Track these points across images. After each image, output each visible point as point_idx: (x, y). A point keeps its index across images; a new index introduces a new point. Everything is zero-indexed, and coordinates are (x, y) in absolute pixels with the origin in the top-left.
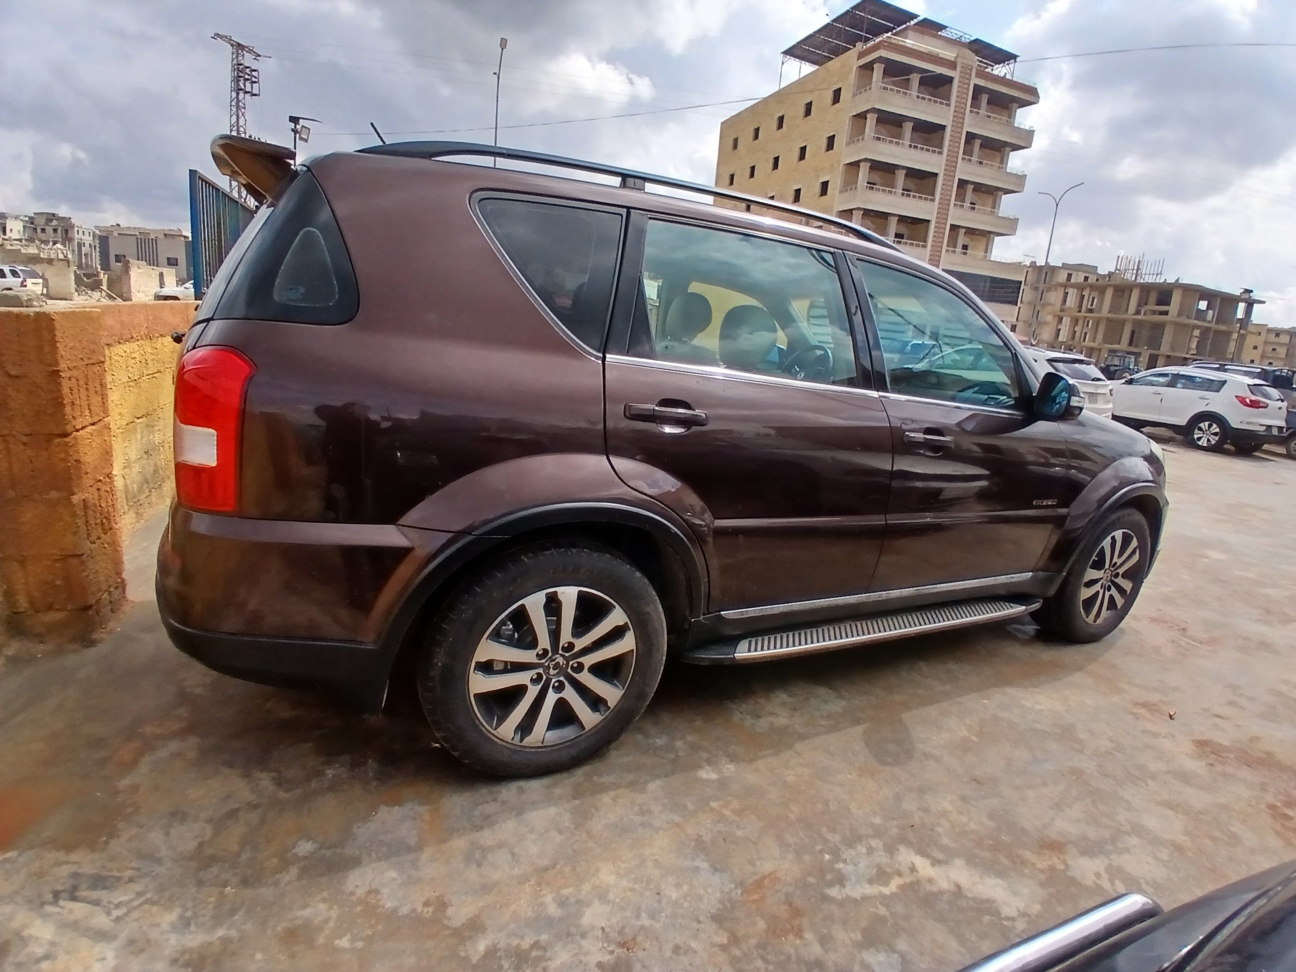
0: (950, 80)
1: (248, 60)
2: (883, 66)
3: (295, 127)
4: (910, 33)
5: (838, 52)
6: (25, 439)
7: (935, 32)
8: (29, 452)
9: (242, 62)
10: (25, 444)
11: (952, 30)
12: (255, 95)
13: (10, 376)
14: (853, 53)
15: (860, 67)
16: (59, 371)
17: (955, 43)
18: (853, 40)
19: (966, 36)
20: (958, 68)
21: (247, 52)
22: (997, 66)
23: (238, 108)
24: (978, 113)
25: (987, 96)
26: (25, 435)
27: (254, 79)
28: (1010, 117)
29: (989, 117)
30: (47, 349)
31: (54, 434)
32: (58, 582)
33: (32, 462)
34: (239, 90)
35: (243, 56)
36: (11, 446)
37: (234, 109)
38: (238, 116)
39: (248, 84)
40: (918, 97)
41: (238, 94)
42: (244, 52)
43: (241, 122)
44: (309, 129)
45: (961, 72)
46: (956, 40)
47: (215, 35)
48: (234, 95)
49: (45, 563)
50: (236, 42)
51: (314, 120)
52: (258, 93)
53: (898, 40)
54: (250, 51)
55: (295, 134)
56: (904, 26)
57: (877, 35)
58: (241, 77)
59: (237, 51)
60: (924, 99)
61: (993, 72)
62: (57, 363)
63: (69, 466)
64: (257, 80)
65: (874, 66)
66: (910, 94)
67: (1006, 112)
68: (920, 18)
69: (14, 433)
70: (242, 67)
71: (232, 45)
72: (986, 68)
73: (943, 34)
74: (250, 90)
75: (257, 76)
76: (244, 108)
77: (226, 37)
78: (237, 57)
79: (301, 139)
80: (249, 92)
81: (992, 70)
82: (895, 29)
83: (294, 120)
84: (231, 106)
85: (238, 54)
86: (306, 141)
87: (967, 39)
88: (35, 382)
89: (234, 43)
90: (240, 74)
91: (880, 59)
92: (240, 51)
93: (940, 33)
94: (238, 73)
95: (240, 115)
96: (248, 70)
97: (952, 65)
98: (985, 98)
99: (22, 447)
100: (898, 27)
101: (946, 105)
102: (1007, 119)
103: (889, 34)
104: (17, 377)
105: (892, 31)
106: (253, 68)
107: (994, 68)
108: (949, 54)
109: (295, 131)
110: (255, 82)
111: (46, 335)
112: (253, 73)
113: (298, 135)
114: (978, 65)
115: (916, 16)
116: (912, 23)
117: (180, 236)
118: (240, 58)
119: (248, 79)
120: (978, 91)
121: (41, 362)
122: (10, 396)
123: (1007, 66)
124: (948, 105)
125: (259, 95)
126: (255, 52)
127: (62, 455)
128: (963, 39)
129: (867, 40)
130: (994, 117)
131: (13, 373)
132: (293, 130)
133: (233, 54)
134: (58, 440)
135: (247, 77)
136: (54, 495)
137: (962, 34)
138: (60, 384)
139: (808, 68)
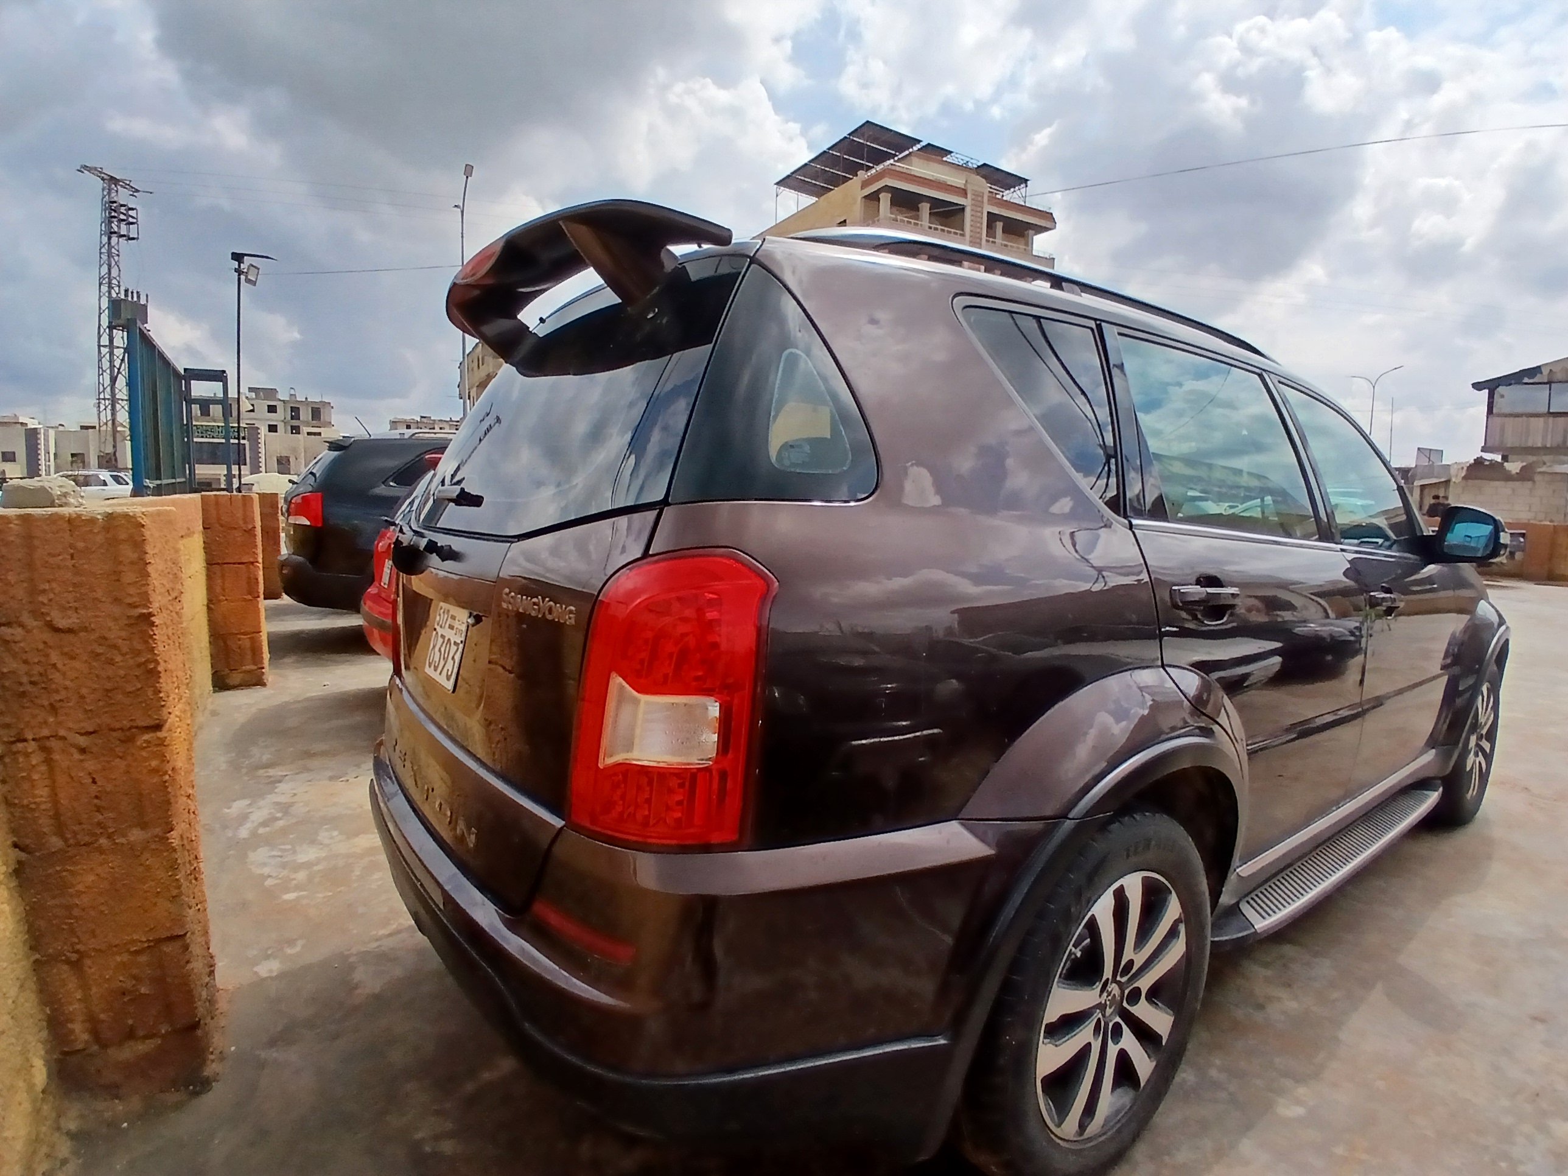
0: (962, 209)
1: (122, 196)
2: (890, 195)
3: (239, 266)
4: (914, 159)
5: (837, 181)
6: (82, 741)
7: (939, 158)
8: (91, 765)
9: (115, 199)
10: (83, 751)
11: (957, 156)
12: (133, 239)
13: (57, 630)
14: (855, 183)
15: (865, 197)
16: (151, 615)
17: (963, 168)
18: (854, 169)
19: (972, 161)
20: (969, 195)
21: (122, 186)
22: (1008, 192)
23: (110, 255)
24: (994, 242)
25: (1001, 224)
26: (82, 734)
27: (131, 220)
28: (1027, 244)
29: (1006, 246)
30: (129, 577)
31: (137, 727)
32: (143, 990)
33: (94, 782)
34: (112, 233)
35: (117, 191)
36: (56, 757)
37: (105, 257)
38: (110, 266)
39: (123, 226)
40: (930, 228)
41: (109, 239)
42: (119, 187)
43: (115, 272)
44: (258, 269)
45: (973, 199)
46: (962, 166)
47: (82, 167)
48: (105, 239)
49: (118, 959)
50: (109, 176)
51: (267, 257)
52: (136, 236)
53: (902, 166)
54: (127, 186)
55: (239, 275)
56: (907, 152)
57: (878, 162)
58: (115, 217)
59: (110, 186)
60: (936, 229)
61: (1005, 198)
62: (146, 600)
63: (166, 782)
64: (135, 221)
65: (880, 196)
66: (921, 225)
67: (1022, 240)
68: (923, 144)
69: (62, 733)
70: (115, 205)
71: (103, 179)
72: (996, 194)
73: (948, 160)
74: (125, 233)
75: (135, 216)
76: (118, 255)
77: (96, 169)
78: (109, 194)
79: (248, 281)
80: (124, 236)
81: (1003, 196)
82: (897, 156)
83: (238, 257)
84: (101, 253)
85: (110, 190)
86: (254, 283)
87: (974, 164)
88: (105, 638)
89: (106, 177)
90: (113, 214)
91: (886, 188)
92: (113, 186)
93: (945, 159)
94: (110, 213)
95: (113, 263)
96: (123, 209)
97: (963, 192)
98: (999, 225)
99: (77, 756)
100: (900, 153)
101: (961, 235)
102: (1024, 247)
103: (892, 161)
104: (70, 631)
105: (893, 158)
106: (130, 207)
107: (1004, 194)
108: (958, 180)
109: (239, 271)
110: (132, 223)
111: (128, 553)
112: (131, 213)
113: (243, 277)
114: (990, 192)
115: (919, 141)
116: (915, 148)
117: (16, 423)
118: (113, 195)
119: (123, 220)
120: (992, 218)
121: (117, 600)
122: (54, 665)
123: (1018, 192)
124: (963, 235)
125: (138, 238)
126: (132, 187)
127: (154, 763)
128: (970, 165)
129: (869, 168)
130: (1011, 246)
131: (62, 623)
132: (236, 270)
133: (103, 190)
134: (146, 737)
135: (122, 217)
136: (136, 835)
137: (968, 159)
138: (151, 637)
139: (807, 200)
